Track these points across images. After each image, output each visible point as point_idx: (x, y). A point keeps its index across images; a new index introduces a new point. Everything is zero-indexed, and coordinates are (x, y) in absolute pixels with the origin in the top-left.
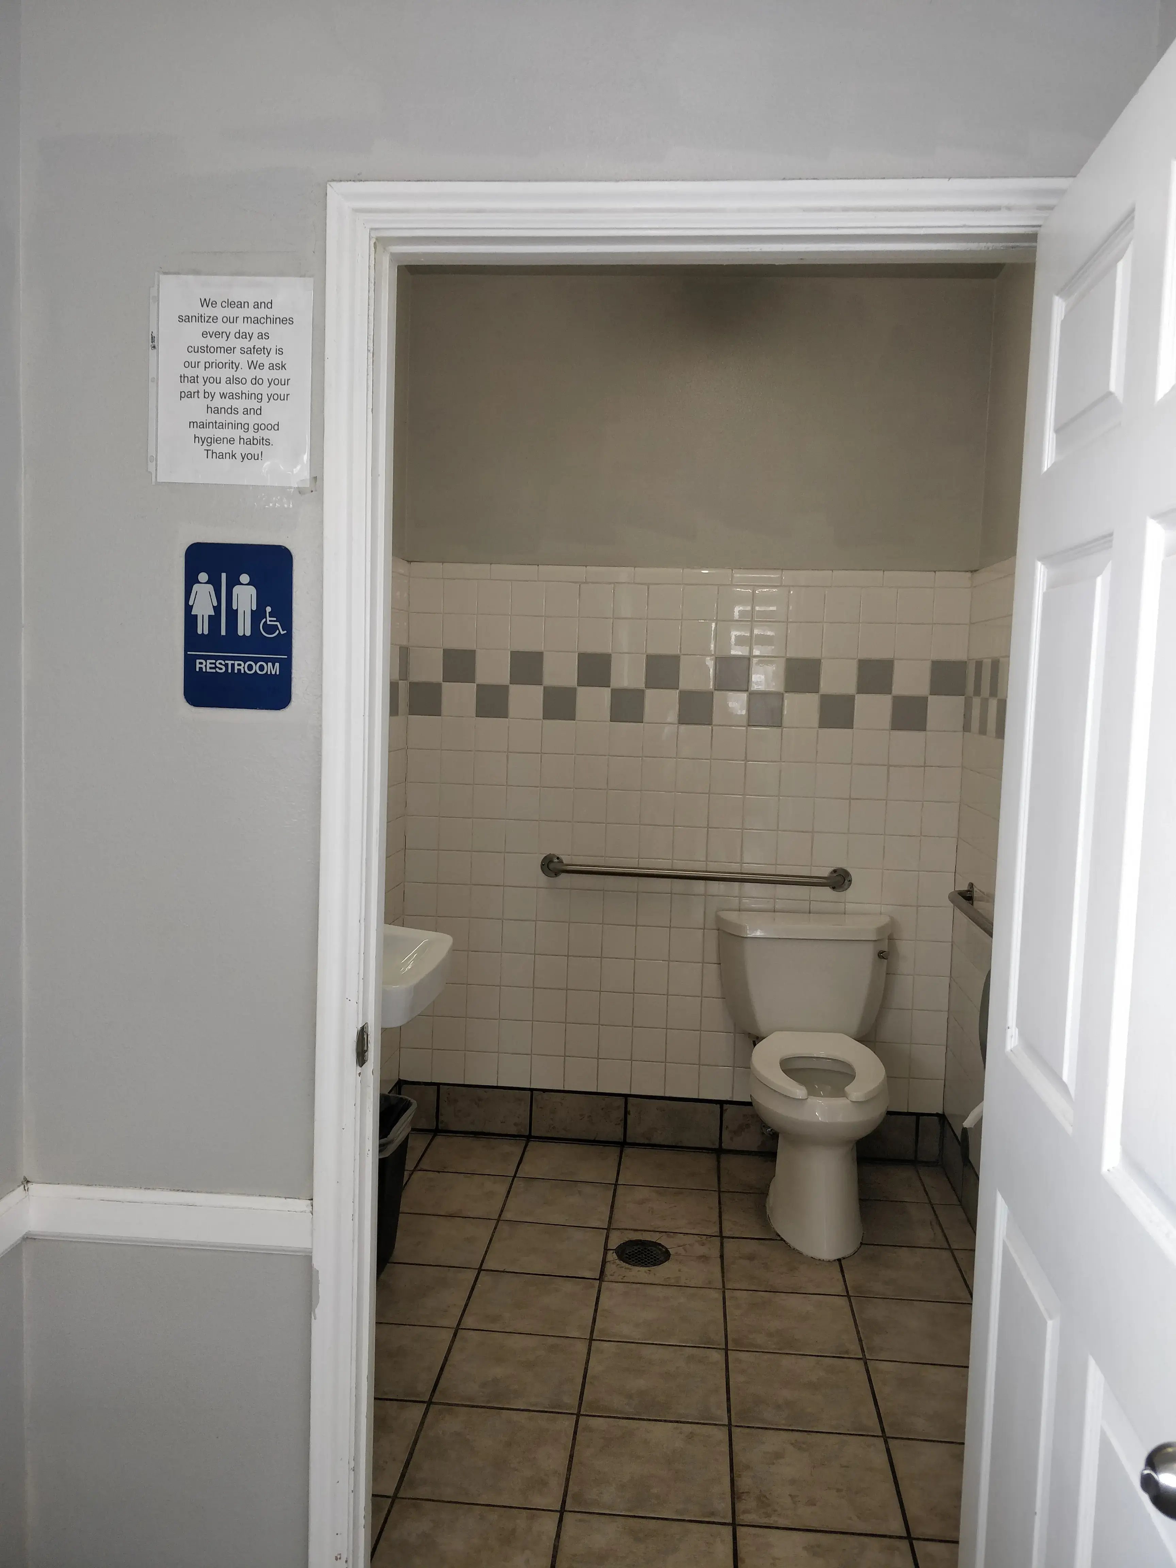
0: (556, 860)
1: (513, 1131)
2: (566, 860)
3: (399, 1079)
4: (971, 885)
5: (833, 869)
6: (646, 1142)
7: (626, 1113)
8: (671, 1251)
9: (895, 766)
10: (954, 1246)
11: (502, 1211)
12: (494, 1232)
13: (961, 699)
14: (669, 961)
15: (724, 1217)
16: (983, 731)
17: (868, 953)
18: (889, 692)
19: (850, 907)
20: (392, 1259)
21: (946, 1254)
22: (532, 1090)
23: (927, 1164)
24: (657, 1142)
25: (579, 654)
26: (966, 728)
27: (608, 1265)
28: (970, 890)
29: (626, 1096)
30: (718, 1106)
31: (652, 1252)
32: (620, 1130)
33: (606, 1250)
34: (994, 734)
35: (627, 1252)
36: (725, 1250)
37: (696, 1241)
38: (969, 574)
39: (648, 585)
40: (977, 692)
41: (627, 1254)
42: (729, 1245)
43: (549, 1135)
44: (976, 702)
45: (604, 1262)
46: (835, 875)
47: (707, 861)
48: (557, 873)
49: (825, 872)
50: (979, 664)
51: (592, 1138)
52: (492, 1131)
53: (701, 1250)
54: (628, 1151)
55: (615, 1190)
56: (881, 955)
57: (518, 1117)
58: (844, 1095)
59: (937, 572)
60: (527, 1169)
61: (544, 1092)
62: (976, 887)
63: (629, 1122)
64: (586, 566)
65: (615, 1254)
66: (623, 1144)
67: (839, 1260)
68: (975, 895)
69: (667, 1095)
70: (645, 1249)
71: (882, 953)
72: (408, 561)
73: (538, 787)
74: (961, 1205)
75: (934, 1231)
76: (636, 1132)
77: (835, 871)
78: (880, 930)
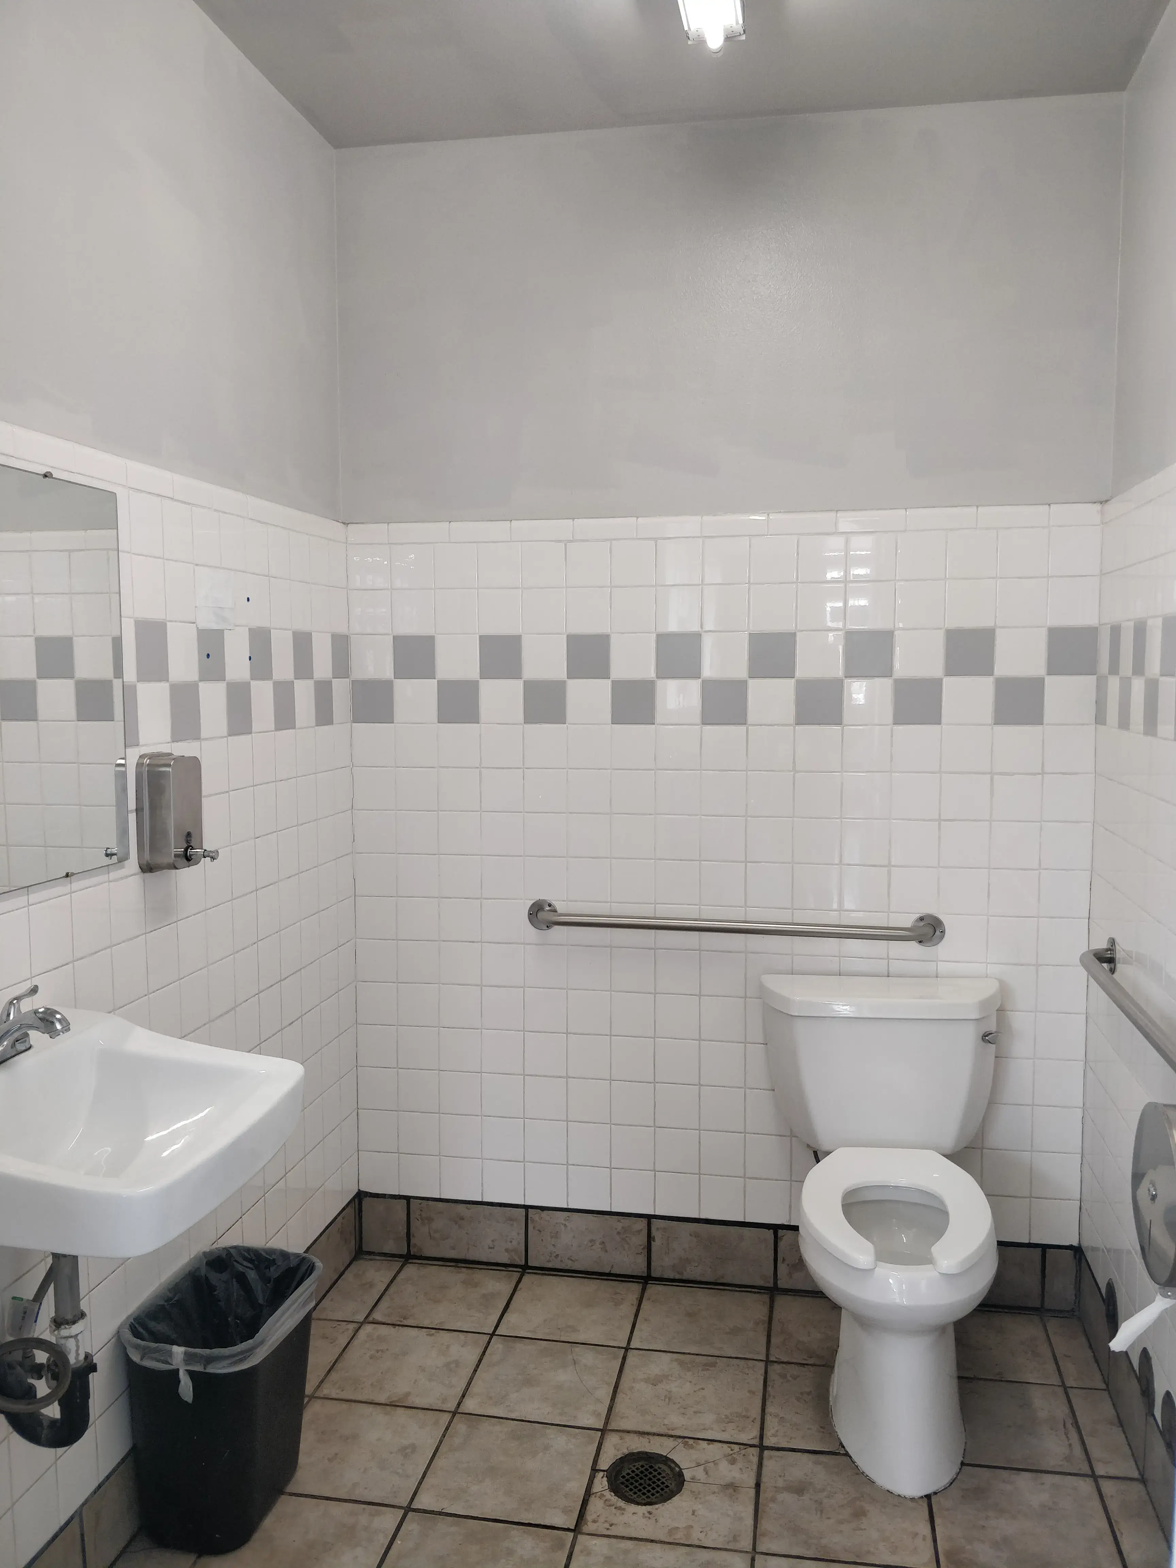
0: (548, 908)
1: (504, 1258)
2: (560, 907)
3: (359, 1190)
4: (1112, 942)
5: (918, 915)
6: (677, 1277)
7: (650, 1238)
8: (687, 1475)
9: (1000, 774)
10: (1100, 1470)
11: (463, 1396)
12: (444, 1436)
13: (1090, 681)
14: (700, 1040)
15: (770, 1409)
16: (1124, 723)
17: (969, 1036)
18: (990, 672)
19: (943, 967)
20: (291, 1488)
21: (1086, 1486)
22: (527, 1208)
23: (1058, 1313)
24: (691, 1278)
25: (568, 636)
26: (1100, 719)
27: (592, 1499)
28: (1111, 948)
29: (649, 1218)
30: (771, 1231)
31: (659, 1474)
32: (642, 1261)
33: (594, 1470)
34: (1141, 728)
35: (624, 1474)
36: (765, 1471)
37: (725, 1456)
38: (1098, 507)
39: (655, 540)
40: (1114, 669)
41: (623, 1477)
42: (772, 1463)
43: (550, 1265)
44: (1114, 683)
45: (588, 1493)
46: (922, 924)
47: (746, 906)
48: (550, 925)
49: (908, 921)
50: (1116, 630)
51: (607, 1271)
52: (477, 1258)
53: (727, 1472)
54: (654, 1290)
55: (624, 1358)
56: (987, 1038)
57: (511, 1242)
58: (928, 1260)
59: (1052, 506)
60: (514, 1323)
61: (543, 1210)
62: (1119, 945)
63: (654, 1249)
64: (573, 519)
65: (605, 1479)
66: (646, 1279)
67: (928, 1497)
68: (1119, 955)
69: (703, 1216)
70: (651, 1467)
71: (987, 1036)
72: (344, 523)
73: (521, 812)
74: (1107, 1389)
75: (1069, 1440)
76: (663, 1264)
77: (921, 919)
78: (984, 1004)
